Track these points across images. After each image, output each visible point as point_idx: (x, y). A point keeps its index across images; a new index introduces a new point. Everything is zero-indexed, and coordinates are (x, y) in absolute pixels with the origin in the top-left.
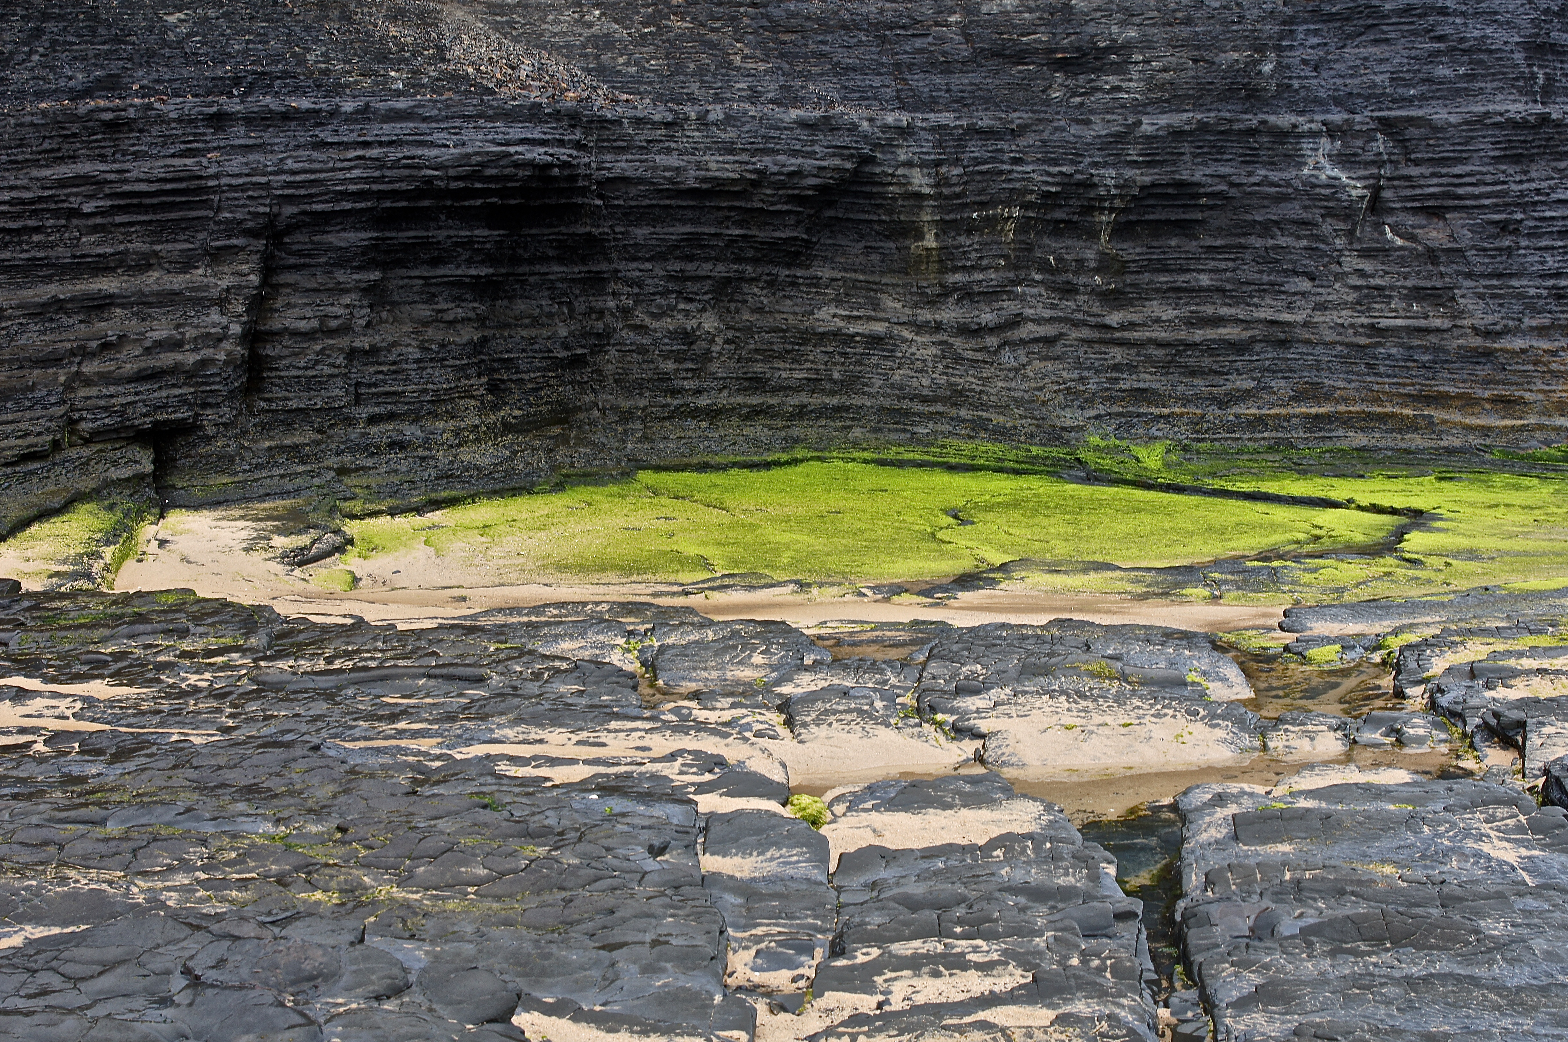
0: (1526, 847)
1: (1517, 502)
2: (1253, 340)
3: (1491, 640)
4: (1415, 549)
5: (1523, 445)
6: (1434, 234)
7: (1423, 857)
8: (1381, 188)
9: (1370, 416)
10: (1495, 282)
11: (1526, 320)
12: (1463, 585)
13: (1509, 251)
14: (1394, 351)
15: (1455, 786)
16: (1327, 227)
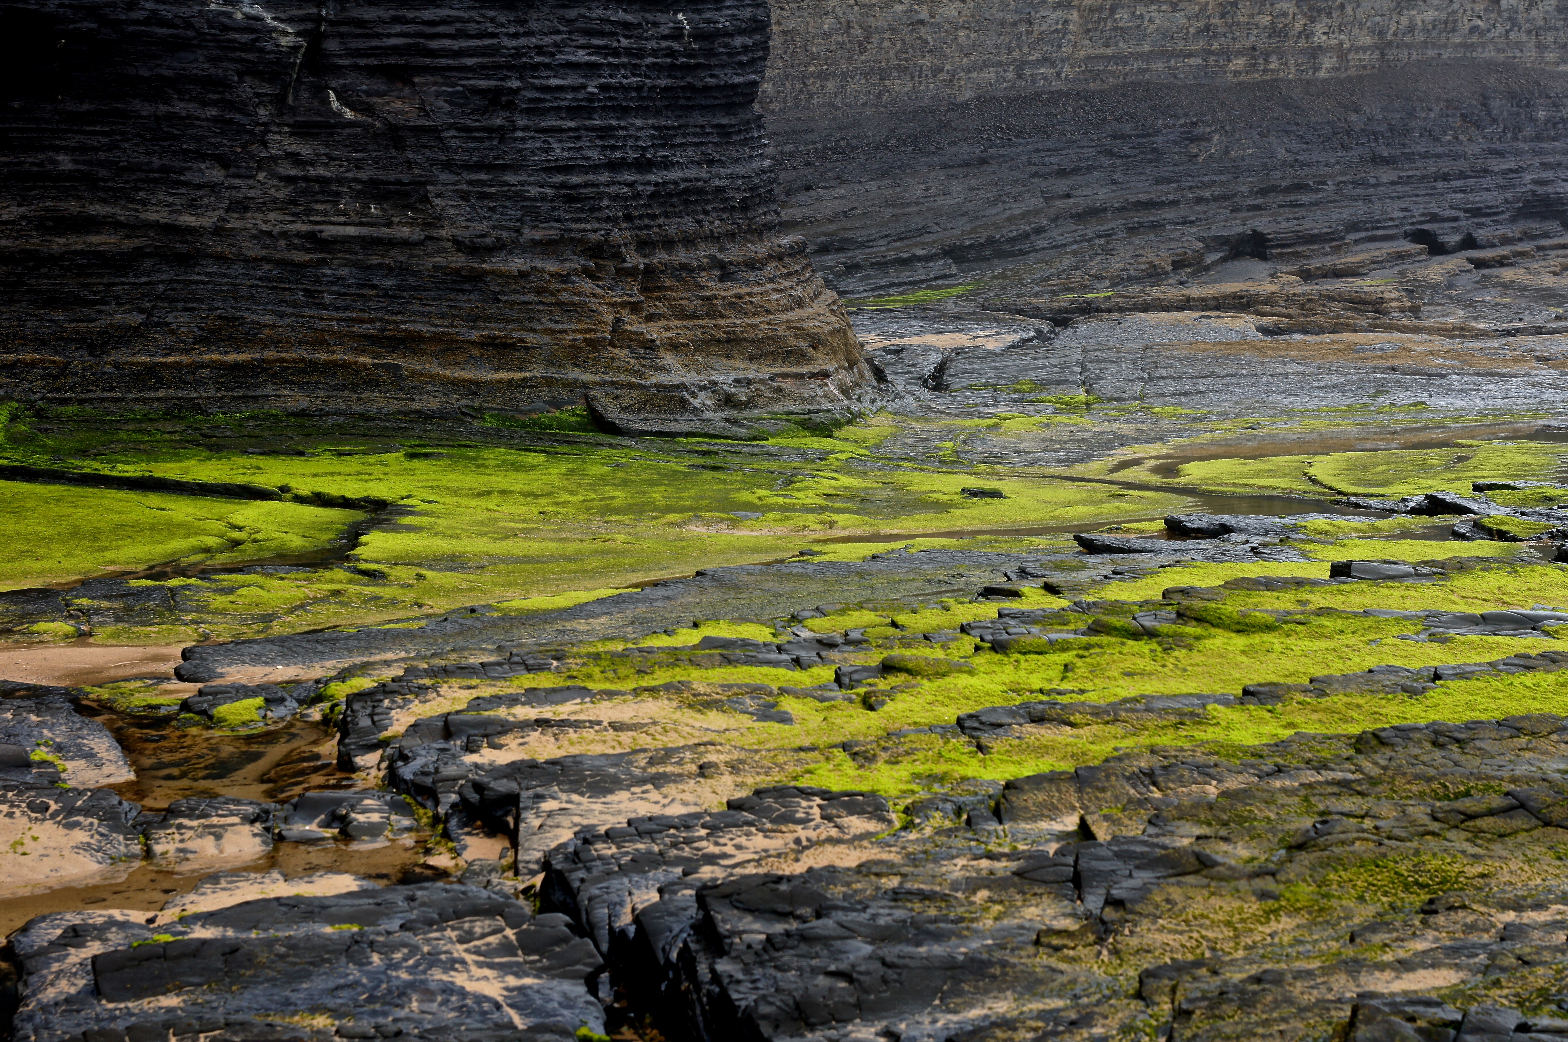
0: (517, 975)
1: (517, 487)
2: (139, 253)
3: (474, 682)
4: (374, 556)
5: (525, 407)
6: (398, 105)
7: (371, 999)
8: (324, 36)
9: (313, 367)
10: (483, 177)
11: (526, 231)
12: (440, 605)
13: (501, 134)
14: (344, 272)
15: (419, 893)
16: (247, 89)
